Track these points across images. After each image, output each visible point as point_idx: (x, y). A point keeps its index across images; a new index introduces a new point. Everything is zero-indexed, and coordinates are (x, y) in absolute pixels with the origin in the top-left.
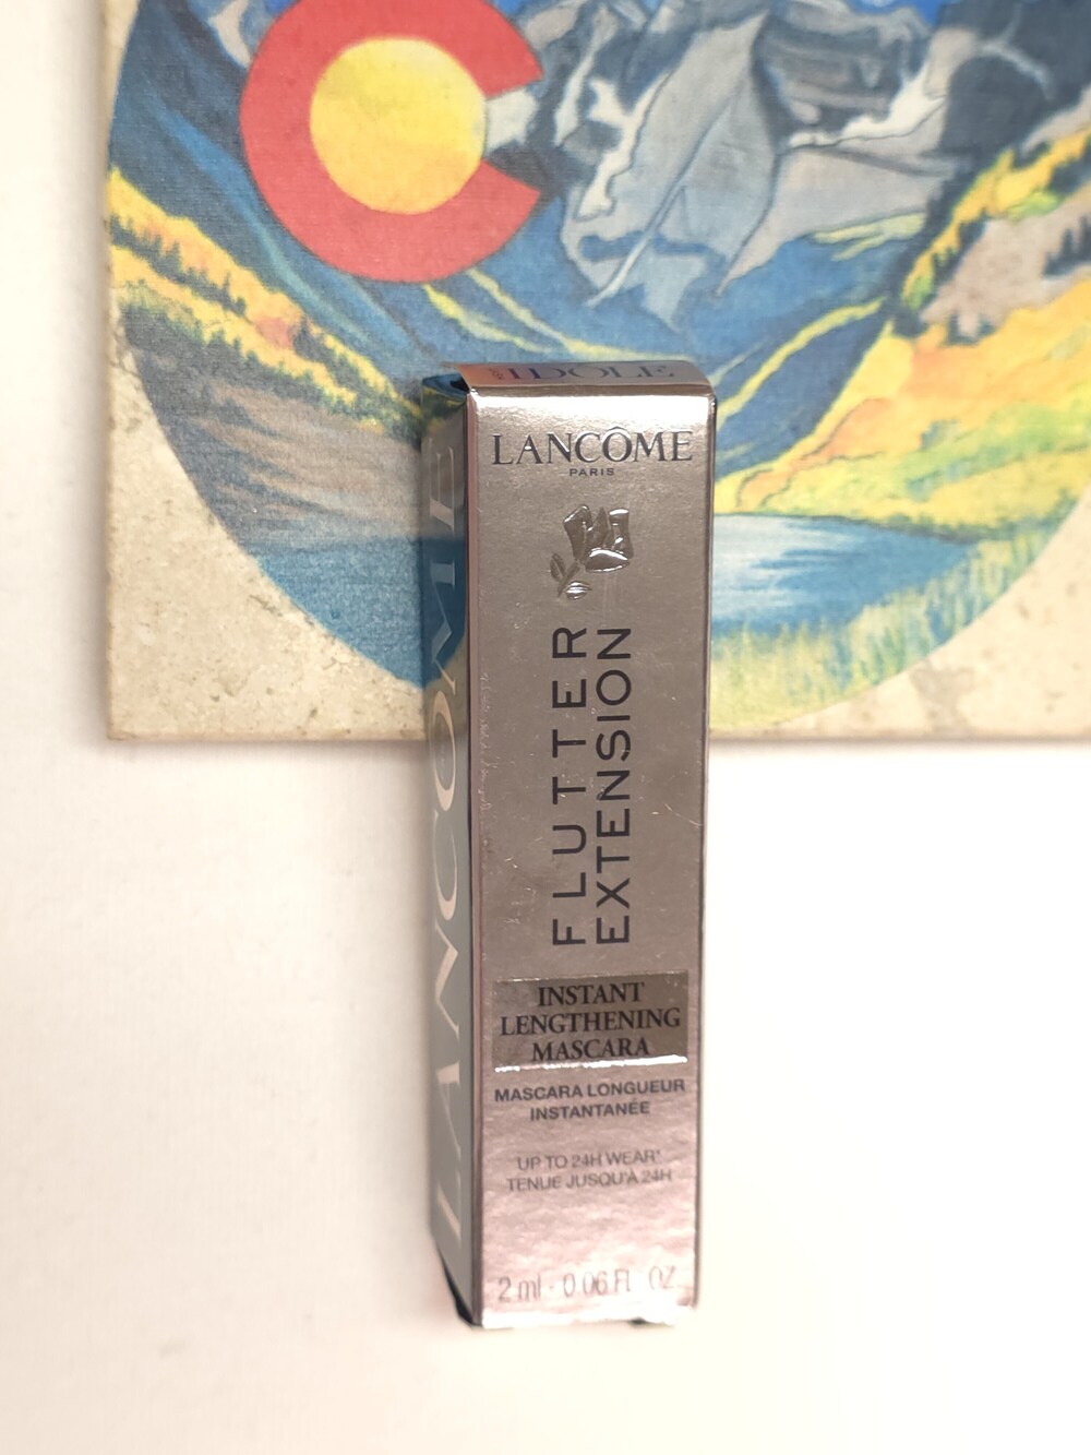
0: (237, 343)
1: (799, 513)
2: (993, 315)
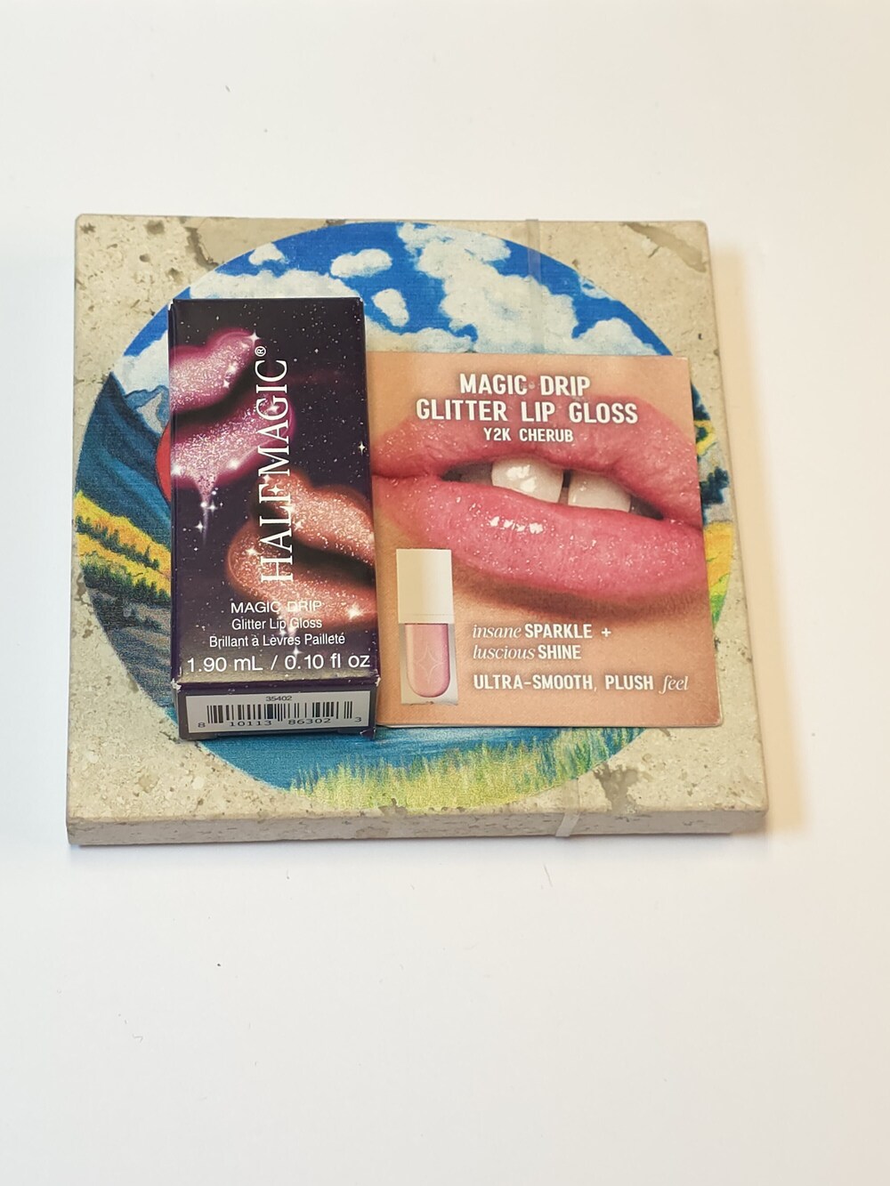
0: (153, 585)
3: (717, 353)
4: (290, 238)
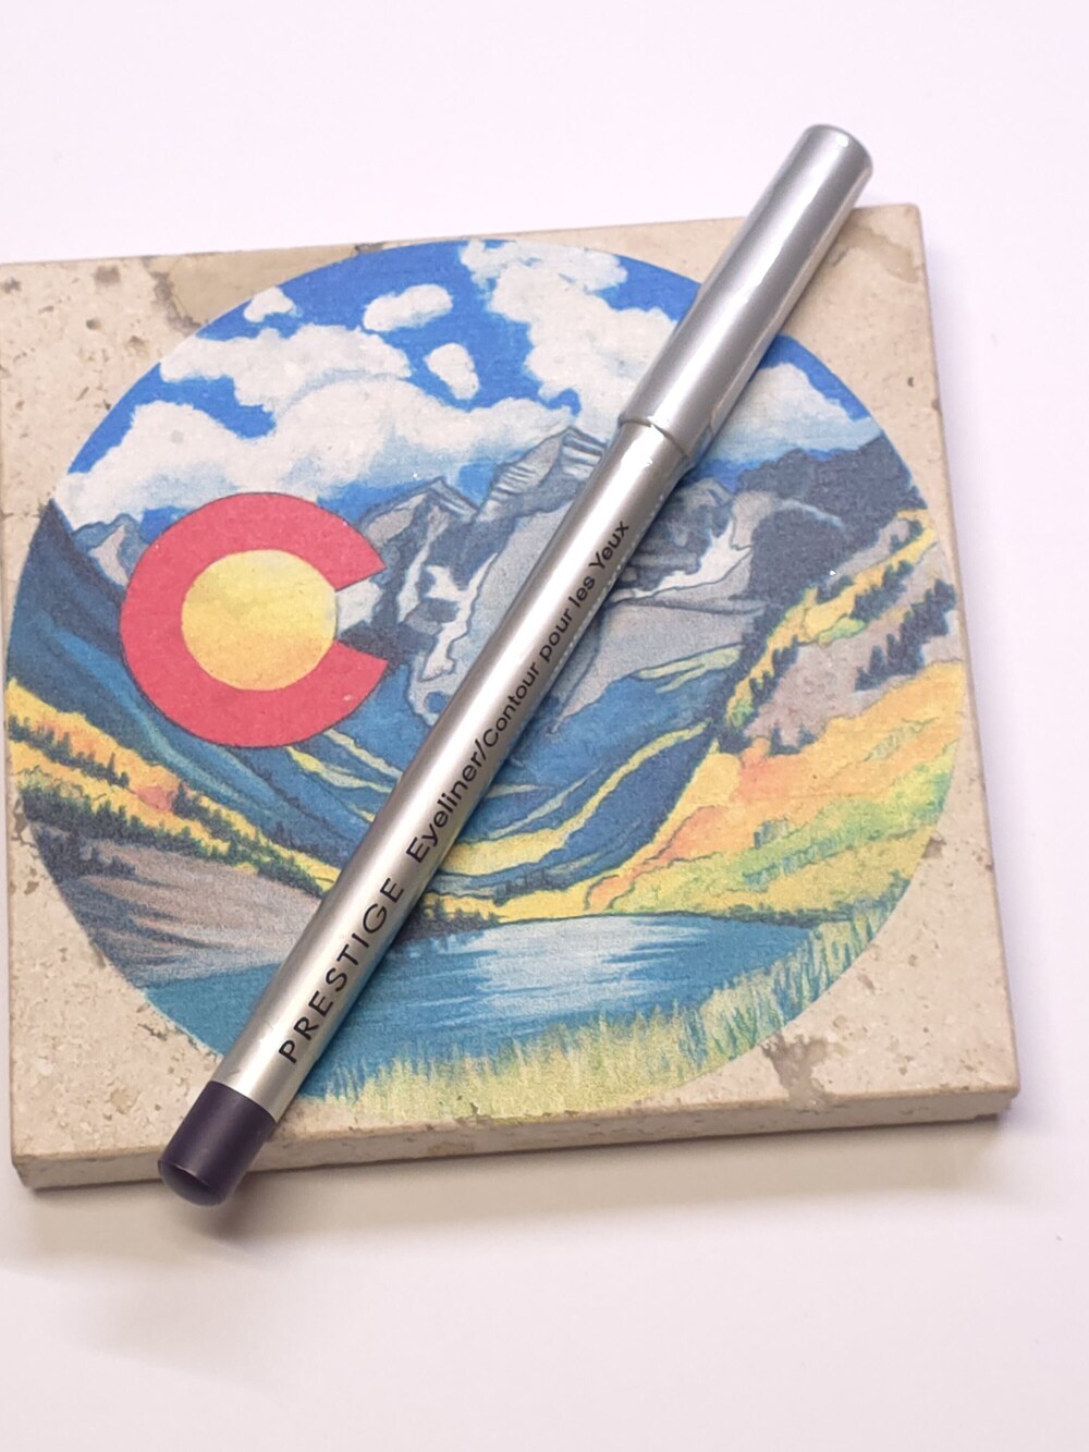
0: (122, 810)
1: (645, 910)
2: (811, 726)
3: (936, 405)
4: (304, 276)
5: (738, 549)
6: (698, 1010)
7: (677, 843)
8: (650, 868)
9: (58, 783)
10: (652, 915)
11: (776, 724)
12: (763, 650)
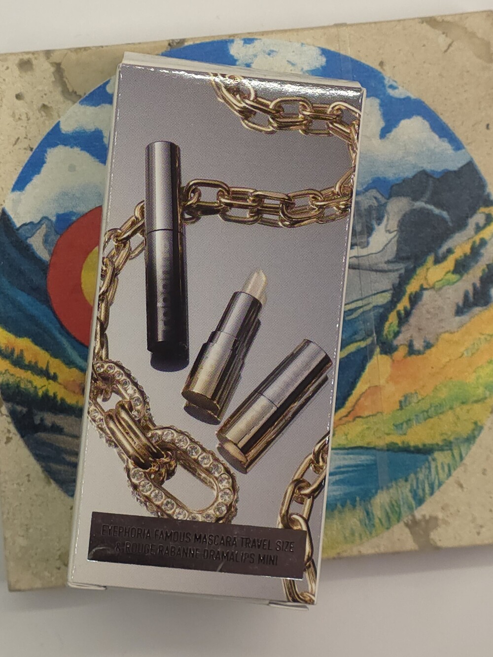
0: (55, 395)
1: (339, 447)
2: (431, 338)
5: (390, 232)
6: (370, 502)
7: (357, 407)
8: (343, 422)
9: (19, 379)
10: (344, 449)
11: (411, 337)
12: (404, 294)
